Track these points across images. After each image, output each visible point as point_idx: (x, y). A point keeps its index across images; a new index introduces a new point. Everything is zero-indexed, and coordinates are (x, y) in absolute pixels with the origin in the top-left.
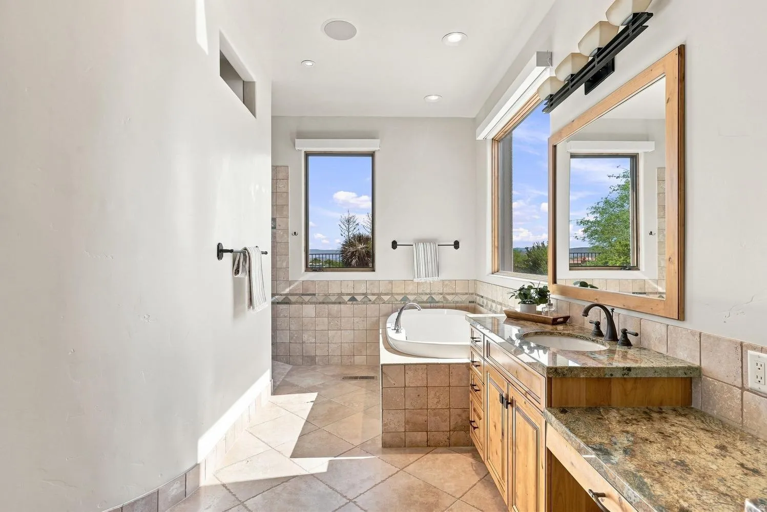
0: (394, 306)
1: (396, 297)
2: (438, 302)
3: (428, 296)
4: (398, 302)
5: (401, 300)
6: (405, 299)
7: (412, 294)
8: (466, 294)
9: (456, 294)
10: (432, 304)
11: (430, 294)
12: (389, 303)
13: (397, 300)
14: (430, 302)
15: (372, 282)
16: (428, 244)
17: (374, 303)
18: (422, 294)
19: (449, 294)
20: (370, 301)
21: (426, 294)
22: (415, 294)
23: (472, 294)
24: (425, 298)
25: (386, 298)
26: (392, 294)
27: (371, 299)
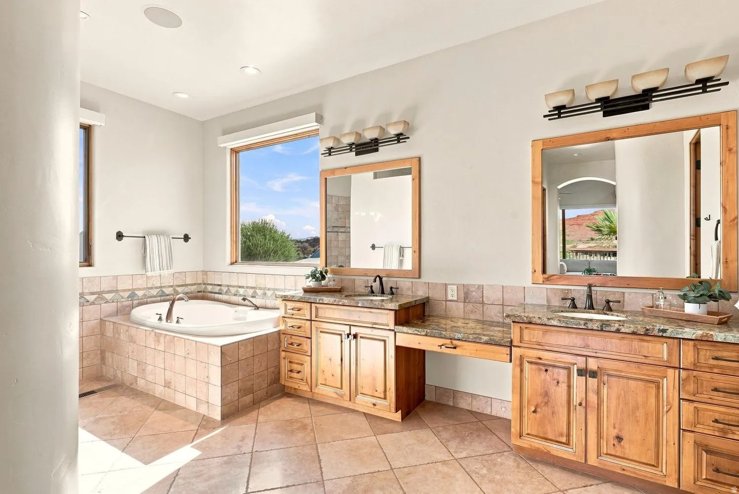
0: (119, 305)
1: (121, 294)
2: (167, 295)
3: (159, 290)
4: (124, 300)
5: (129, 297)
6: (132, 296)
7: (140, 289)
8: (195, 284)
9: (186, 285)
10: (162, 298)
11: (161, 287)
12: (113, 302)
13: (123, 298)
14: (160, 296)
15: (90, 279)
16: (162, 237)
17: (93, 303)
18: (152, 288)
19: (179, 286)
20: (88, 301)
21: (157, 288)
22: (144, 289)
23: (200, 284)
24: (154, 292)
25: (109, 296)
26: (117, 291)
27: (89, 299)
